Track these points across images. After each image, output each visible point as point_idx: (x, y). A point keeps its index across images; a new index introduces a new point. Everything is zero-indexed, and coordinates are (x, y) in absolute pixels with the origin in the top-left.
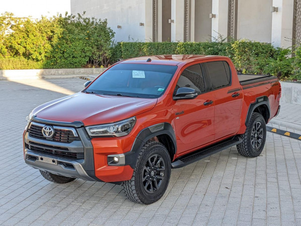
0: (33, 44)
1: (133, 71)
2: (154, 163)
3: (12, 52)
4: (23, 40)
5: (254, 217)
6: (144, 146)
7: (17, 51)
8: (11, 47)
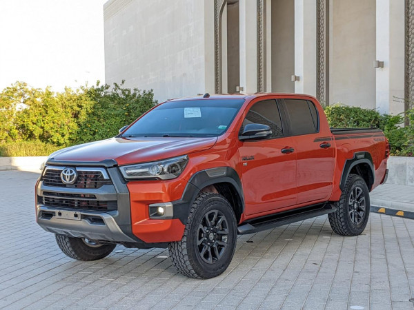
0: (54, 123)
1: (185, 109)
2: (213, 221)
3: (25, 134)
4: (40, 117)
5: (352, 290)
6: (196, 200)
7: (31, 132)
8: (23, 127)
